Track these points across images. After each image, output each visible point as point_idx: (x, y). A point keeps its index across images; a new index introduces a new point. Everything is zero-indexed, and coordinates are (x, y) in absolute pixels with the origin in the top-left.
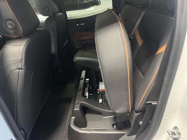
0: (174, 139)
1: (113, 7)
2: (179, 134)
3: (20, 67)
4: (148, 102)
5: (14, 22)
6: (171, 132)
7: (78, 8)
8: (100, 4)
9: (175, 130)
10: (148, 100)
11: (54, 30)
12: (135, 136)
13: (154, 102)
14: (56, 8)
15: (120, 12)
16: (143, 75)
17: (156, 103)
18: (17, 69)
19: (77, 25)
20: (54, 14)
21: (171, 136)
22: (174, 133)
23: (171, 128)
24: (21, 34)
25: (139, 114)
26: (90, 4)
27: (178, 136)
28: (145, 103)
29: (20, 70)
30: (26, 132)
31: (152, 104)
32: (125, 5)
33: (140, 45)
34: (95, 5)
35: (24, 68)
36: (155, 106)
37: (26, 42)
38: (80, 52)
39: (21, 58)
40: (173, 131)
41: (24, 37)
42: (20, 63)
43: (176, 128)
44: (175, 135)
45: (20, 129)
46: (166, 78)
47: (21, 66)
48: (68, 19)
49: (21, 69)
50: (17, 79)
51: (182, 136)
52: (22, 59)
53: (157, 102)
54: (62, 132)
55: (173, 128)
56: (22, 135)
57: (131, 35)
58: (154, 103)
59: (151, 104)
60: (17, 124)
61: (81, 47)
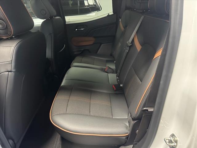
0: (171, 147)
1: (113, 12)
2: (176, 142)
3: (9, 70)
4: (145, 108)
5: (4, 22)
6: (167, 141)
7: (78, 14)
8: (101, 9)
9: (172, 137)
10: (144, 106)
11: (51, 34)
12: (132, 145)
13: (151, 108)
14: (54, 12)
15: (120, 18)
16: (141, 81)
17: (153, 110)
18: (6, 71)
19: (76, 30)
20: (51, 17)
21: (168, 144)
22: (171, 141)
23: (168, 136)
24: (12, 35)
25: (136, 121)
26: (90, 10)
27: (175, 144)
28: (142, 109)
29: (9, 73)
30: (16, 142)
31: (149, 110)
32: (125, 10)
33: (139, 51)
34: (96, 11)
35: (14, 70)
36: (152, 112)
37: (18, 42)
38: (78, 58)
39: (11, 59)
40: (170, 139)
41: (15, 38)
42: (10, 65)
43: (173, 135)
44: (172, 143)
45: (8, 138)
46: (162, 82)
47: (11, 68)
48: (66, 23)
49: (11, 71)
50: (6, 82)
51: (179, 144)
52: (12, 61)
53: (153, 108)
54: (55, 142)
55: (170, 136)
56: (10, 145)
57: (129, 42)
58: (150, 110)
59: (147, 110)
60: (5, 133)
61: (79, 53)
